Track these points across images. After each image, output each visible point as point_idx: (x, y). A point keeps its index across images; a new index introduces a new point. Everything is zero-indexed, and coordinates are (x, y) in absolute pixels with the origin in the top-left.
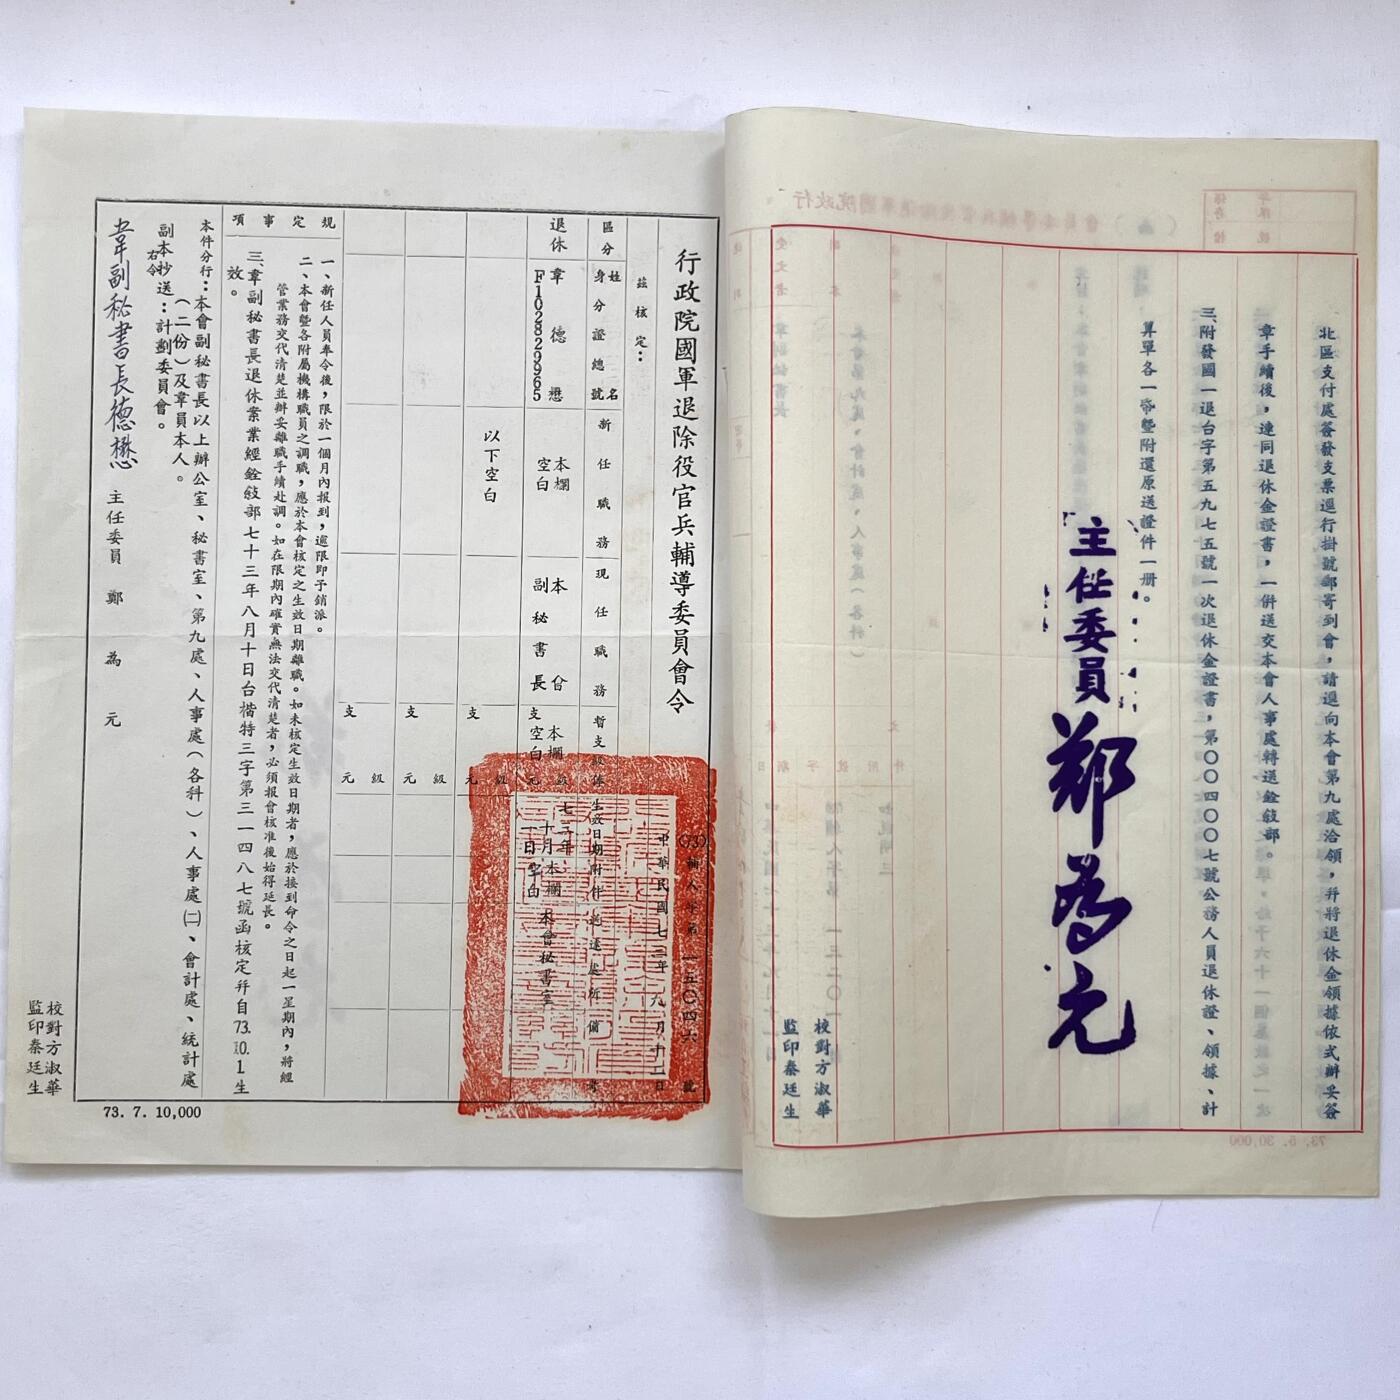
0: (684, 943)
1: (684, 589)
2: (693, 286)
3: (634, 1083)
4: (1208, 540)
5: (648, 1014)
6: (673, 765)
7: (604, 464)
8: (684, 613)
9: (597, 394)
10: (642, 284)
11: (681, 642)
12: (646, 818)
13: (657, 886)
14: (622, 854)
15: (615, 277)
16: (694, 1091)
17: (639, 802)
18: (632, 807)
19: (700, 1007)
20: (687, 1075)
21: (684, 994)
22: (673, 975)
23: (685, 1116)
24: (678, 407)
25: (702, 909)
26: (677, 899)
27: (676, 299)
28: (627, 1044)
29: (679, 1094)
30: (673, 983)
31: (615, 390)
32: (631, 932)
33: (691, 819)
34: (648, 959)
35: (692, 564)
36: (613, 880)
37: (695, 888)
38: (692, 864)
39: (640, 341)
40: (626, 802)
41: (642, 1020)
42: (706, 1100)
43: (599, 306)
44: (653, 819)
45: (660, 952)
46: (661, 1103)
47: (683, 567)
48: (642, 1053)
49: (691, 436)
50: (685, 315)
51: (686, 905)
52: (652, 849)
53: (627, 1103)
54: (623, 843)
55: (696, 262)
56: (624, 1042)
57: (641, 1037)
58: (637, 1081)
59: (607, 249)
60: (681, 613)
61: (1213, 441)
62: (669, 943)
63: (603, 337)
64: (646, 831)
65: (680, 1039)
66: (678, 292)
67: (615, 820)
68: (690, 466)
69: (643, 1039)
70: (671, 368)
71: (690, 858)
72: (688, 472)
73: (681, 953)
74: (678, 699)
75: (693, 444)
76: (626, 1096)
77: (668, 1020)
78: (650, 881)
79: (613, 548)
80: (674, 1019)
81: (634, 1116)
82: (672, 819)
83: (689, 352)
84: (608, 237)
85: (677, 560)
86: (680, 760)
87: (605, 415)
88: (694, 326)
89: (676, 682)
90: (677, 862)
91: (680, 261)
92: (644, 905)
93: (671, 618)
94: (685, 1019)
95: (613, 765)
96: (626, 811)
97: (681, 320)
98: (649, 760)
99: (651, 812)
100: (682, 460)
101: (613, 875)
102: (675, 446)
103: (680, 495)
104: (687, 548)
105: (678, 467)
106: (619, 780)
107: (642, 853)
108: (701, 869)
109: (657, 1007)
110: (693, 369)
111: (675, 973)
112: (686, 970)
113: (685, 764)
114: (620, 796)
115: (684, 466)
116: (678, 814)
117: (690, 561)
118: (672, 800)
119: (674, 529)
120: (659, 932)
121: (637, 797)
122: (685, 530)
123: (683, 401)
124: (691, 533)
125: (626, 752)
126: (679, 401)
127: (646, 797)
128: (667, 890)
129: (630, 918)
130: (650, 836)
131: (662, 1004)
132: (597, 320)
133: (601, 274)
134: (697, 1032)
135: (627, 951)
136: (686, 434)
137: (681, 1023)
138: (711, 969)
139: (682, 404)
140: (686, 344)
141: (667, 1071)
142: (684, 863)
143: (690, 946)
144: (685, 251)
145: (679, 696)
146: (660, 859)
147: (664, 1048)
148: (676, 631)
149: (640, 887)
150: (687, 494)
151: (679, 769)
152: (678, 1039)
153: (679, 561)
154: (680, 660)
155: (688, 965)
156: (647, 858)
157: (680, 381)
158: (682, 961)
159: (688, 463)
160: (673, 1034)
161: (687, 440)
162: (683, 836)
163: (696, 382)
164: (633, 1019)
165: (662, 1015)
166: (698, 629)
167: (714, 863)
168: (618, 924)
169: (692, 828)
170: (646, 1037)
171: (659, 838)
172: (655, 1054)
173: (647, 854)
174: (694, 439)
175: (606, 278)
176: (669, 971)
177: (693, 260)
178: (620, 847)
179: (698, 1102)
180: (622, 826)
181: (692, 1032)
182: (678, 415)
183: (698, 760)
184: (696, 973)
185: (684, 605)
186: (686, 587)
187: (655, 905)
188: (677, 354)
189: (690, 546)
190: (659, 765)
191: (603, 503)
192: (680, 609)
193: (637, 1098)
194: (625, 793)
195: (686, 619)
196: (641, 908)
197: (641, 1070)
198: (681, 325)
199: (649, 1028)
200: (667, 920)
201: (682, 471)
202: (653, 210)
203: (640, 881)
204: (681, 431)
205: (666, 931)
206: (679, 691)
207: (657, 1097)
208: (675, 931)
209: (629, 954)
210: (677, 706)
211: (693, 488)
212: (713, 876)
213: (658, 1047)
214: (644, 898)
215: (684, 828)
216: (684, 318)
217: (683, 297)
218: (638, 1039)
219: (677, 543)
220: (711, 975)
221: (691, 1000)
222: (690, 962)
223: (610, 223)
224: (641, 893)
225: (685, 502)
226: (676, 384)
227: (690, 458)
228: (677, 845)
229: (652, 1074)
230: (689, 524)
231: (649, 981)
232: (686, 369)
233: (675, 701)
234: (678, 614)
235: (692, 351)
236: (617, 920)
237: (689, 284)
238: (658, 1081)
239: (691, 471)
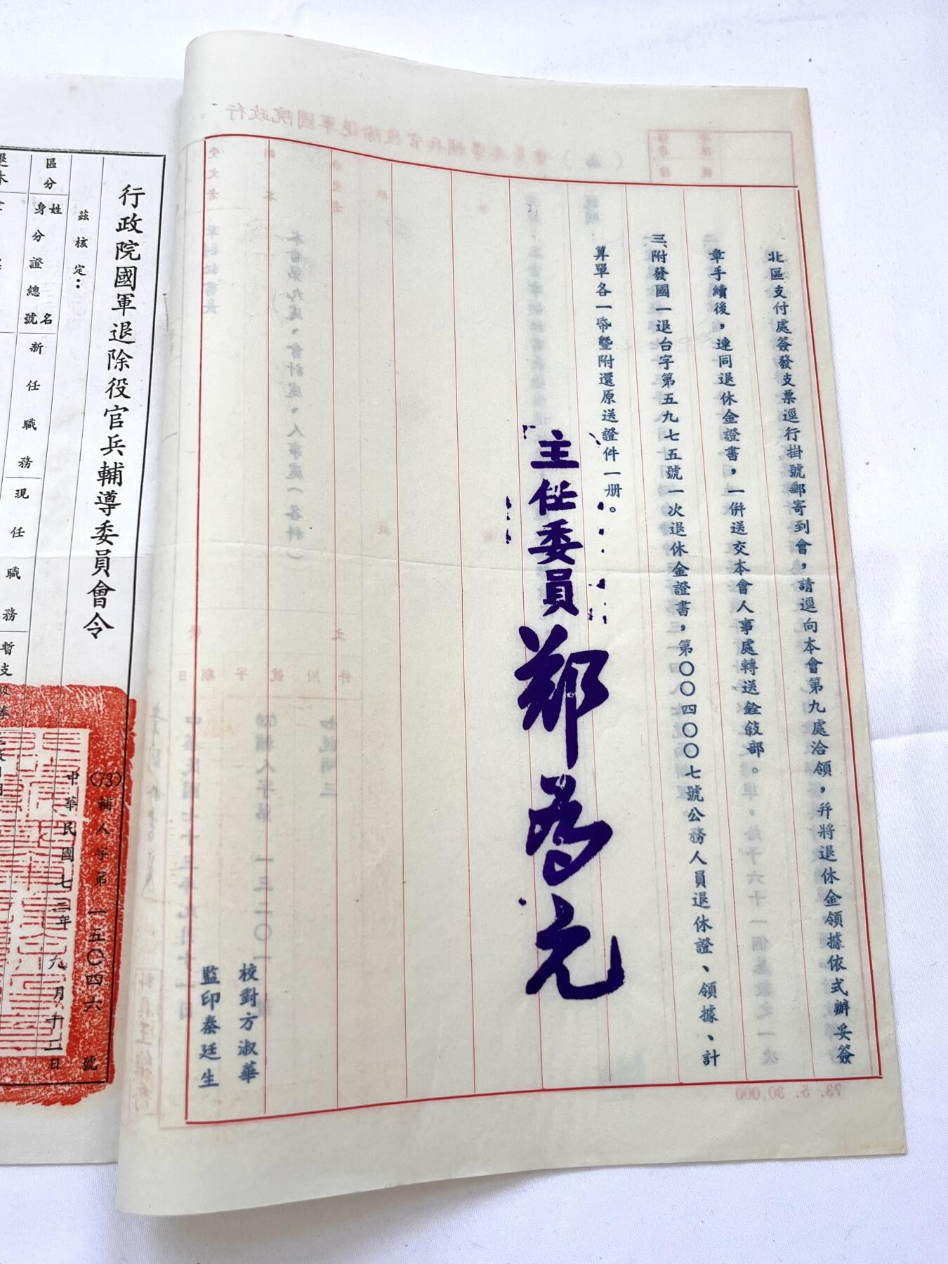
0: (91, 895)
1: (109, 508)
2: (136, 219)
3: (24, 1061)
4: (672, 451)
5: (45, 979)
6: (87, 695)
7: (33, 386)
8: (107, 532)
9: (30, 318)
10: (83, 216)
11: (102, 563)
12: (53, 754)
13: (62, 830)
14: (24, 794)
15: (56, 210)
16: (96, 1068)
17: (46, 736)
18: (39, 742)
19: (106, 968)
20: (88, 1050)
21: (89, 954)
22: (77, 933)
23: (83, 1099)
24: (114, 331)
25: (113, 855)
26: (85, 845)
27: (118, 230)
28: (18, 1015)
29: (77, 1073)
30: (76, 941)
31: (50, 315)
32: (30, 883)
33: (105, 754)
34: (48, 914)
35: (120, 484)
36: (12, 824)
37: (107, 832)
38: (104, 805)
39: (79, 270)
40: (32, 736)
41: (37, 985)
42: (109, 1079)
43: (38, 236)
44: (62, 755)
45: (63, 906)
46: (56, 1084)
47: (109, 487)
48: (35, 1025)
49: (127, 359)
50: (126, 245)
51: (95, 852)
52: (59, 788)
53: (15, 1085)
54: (26, 782)
55: (139, 196)
56: (15, 1012)
57: (35, 1005)
58: (28, 1058)
59: (50, 184)
60: (104, 534)
61: (671, 356)
62: (73, 895)
63: (41, 265)
64: (53, 768)
65: (82, 1007)
66: (120, 224)
67: (19, 756)
68: (124, 388)
69: (38, 1009)
70: (110, 295)
71: (102, 799)
72: (122, 393)
73: (88, 908)
74: (96, 624)
75: (128, 366)
76: (14, 1077)
77: (68, 985)
78: (54, 824)
79: (36, 468)
80: (75, 984)
81: (22, 1101)
82: (83, 756)
83: (129, 280)
84: (52, 173)
85: (103, 480)
86: (96, 689)
87: (38, 339)
88: (135, 255)
89: (95, 605)
90: (86, 802)
91: (124, 195)
92: (46, 851)
93: (92, 538)
94: (88, 983)
95: (20, 695)
96: (31, 745)
97: (122, 250)
98: (60, 689)
99: (60, 747)
100: (116, 382)
101: (14, 818)
102: (109, 368)
103: (112, 416)
104: (116, 468)
105: (111, 389)
106: (25, 712)
107: (47, 793)
108: (115, 810)
109: (56, 970)
110: (132, 295)
111: (79, 930)
112: (92, 927)
113: (101, 694)
114: (25, 730)
115: (118, 388)
116: (90, 749)
117: (118, 480)
118: (84, 734)
119: (102, 449)
120: (62, 883)
121: (45, 730)
122: (115, 450)
123: (120, 326)
124: (121, 453)
125: (35, 681)
126: (116, 325)
127: (55, 730)
128: (74, 834)
129: (30, 867)
130: (58, 774)
131: (62, 967)
132: (35, 250)
133: (41, 207)
134: (102, 998)
135: (24, 905)
136: (120, 358)
137: (83, 989)
138: (121, 925)
139: (119, 329)
140: (126, 272)
141: (64, 1046)
142: (95, 803)
143: (98, 898)
144: (129, 186)
145: (97, 620)
146: (67, 799)
147: (62, 1018)
148: (98, 552)
149: (43, 831)
150: (120, 415)
151: (94, 699)
152: (80, 1007)
153: (106, 481)
154: (101, 582)
155: (95, 921)
156: (53, 798)
157: (118, 306)
158: (88, 916)
159: (122, 384)
160: (74, 1001)
161: (122, 362)
162: (95, 774)
163: (134, 308)
164: (27, 985)
165: (60, 978)
166: (121, 549)
167: (129, 804)
168: (15, 874)
169: (105, 765)
170: (42, 1005)
171: (68, 776)
172: (51, 1025)
173: (53, 794)
174: (129, 361)
175: (47, 211)
176: (72, 927)
177: (137, 195)
178: (22, 786)
179: (100, 1082)
180: (26, 763)
181: (96, 999)
182: (115, 339)
183: (116, 690)
184: (104, 930)
185: (108, 524)
186: (111, 507)
187: (60, 852)
188: (116, 281)
189: (118, 465)
190: (71, 695)
191: (29, 424)
192: (103, 529)
193: (26, 1079)
194: (31, 726)
195: (109, 539)
196: (43, 855)
197: (33, 1045)
198: (121, 254)
199: (45, 995)
200: (72, 869)
201: (116, 392)
202: (98, 149)
203: (43, 824)
204: (116, 355)
205: (71, 881)
206: (97, 615)
207: (51, 1077)
208: (81, 881)
209: (27, 908)
210: (95, 631)
211: (126, 409)
212: (128, 819)
213: (55, 1017)
214: (47, 844)
215: (97, 764)
216: (125, 249)
217: (125, 228)
218: (32, 1008)
219: (105, 463)
220: (121, 932)
221: (96, 961)
222: (97, 916)
223: (54, 159)
224: (44, 837)
225: (116, 422)
226: (113, 309)
227: (125, 380)
228: (88, 784)
229: (46, 1049)
230: (119, 444)
231: (48, 940)
232: (124, 296)
233: (93, 626)
234: (100, 534)
235: (132, 279)
236: (14, 869)
237: (131, 216)
238: (53, 1058)
239: (124, 393)
